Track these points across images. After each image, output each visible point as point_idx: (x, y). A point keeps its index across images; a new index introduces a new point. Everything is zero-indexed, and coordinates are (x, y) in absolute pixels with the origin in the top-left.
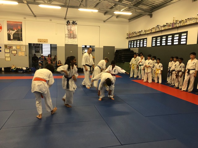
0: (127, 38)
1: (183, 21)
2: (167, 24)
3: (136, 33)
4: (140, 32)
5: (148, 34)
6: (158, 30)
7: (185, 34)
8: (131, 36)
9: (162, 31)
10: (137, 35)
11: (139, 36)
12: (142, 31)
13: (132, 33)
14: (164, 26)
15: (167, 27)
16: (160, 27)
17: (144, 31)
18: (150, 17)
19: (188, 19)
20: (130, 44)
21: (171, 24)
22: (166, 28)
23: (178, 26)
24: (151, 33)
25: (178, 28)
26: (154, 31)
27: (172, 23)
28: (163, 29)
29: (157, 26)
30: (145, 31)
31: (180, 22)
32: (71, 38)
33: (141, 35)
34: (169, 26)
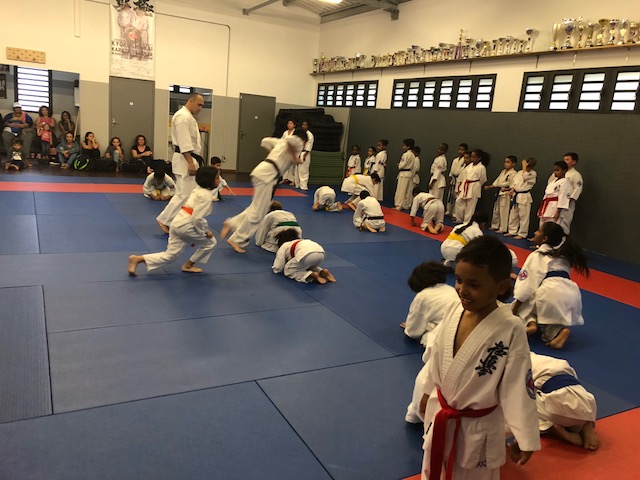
0: (315, 74)
1: (485, 43)
2: (441, 45)
3: (344, 63)
4: (357, 59)
5: (382, 69)
6: (412, 61)
7: (490, 82)
8: (325, 69)
9: (425, 65)
10: (347, 67)
11: (352, 71)
12: (363, 57)
13: (332, 59)
14: (433, 51)
15: (439, 55)
16: (420, 52)
17: (369, 58)
18: (390, 18)
19: (501, 39)
20: (322, 93)
21: (452, 46)
22: (439, 57)
23: (471, 56)
24: (392, 68)
25: (471, 61)
26: (403, 63)
27: (456, 44)
28: (428, 58)
29: (413, 47)
30: (374, 59)
31: (478, 46)
32: (132, 56)
33: (359, 69)
34: (448, 52)
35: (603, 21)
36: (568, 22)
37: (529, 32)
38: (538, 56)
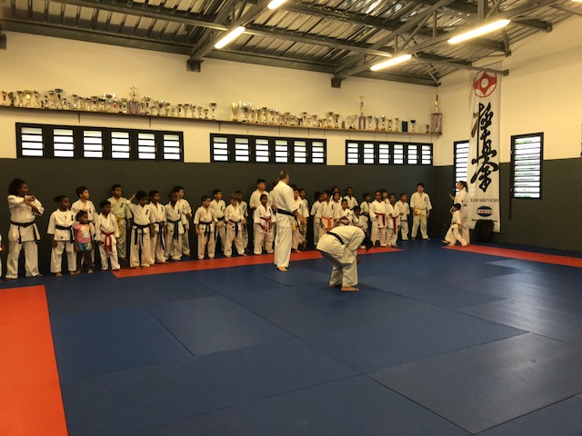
1: (168, 104)
2: (109, 97)
7: (176, 138)
9: (79, 113)
14: (96, 100)
15: (108, 106)
16: (71, 98)
19: (187, 105)
22: (101, 107)
24: (12, 109)
25: (150, 118)
27: (129, 99)
29: (59, 91)
31: (161, 106)
34: (120, 104)
35: (265, 109)
36: (245, 104)
37: (214, 105)
38: (220, 123)
